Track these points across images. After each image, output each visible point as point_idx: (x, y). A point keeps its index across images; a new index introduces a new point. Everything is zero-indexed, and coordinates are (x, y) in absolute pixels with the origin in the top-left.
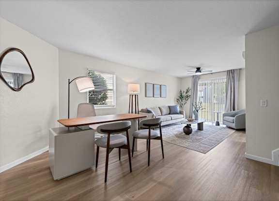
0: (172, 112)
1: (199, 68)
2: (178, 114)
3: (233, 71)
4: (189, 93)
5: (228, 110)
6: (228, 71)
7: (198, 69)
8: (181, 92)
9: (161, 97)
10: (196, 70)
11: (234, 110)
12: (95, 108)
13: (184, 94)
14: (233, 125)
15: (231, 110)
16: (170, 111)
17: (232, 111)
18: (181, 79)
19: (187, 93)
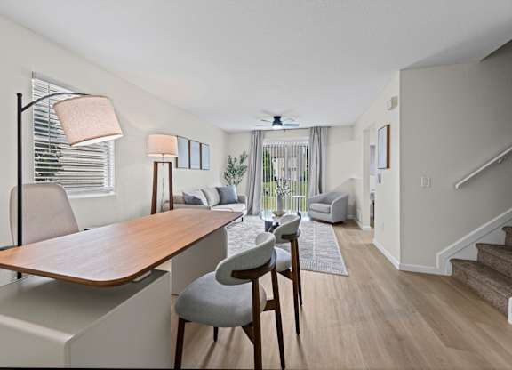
0: (224, 201)
1: (280, 117)
2: (236, 202)
4: (246, 163)
5: (313, 192)
6: (311, 128)
7: (277, 120)
8: (230, 159)
9: (201, 168)
10: (273, 120)
11: (321, 192)
12: (69, 197)
13: (237, 165)
14: (330, 218)
15: (316, 194)
16: (221, 198)
17: (319, 195)
19: (242, 161)
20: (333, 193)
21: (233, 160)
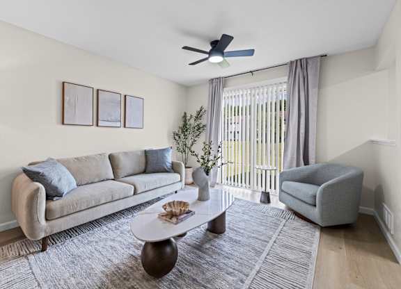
3: (304, 63)
4: (204, 121)
5: (291, 163)
6: (292, 62)
8: (185, 116)
11: (306, 162)
13: (192, 123)
14: (314, 213)
15: (298, 165)
16: (146, 163)
17: (302, 166)
18: (186, 88)
19: (197, 118)
20: (329, 166)
21: (188, 118)
